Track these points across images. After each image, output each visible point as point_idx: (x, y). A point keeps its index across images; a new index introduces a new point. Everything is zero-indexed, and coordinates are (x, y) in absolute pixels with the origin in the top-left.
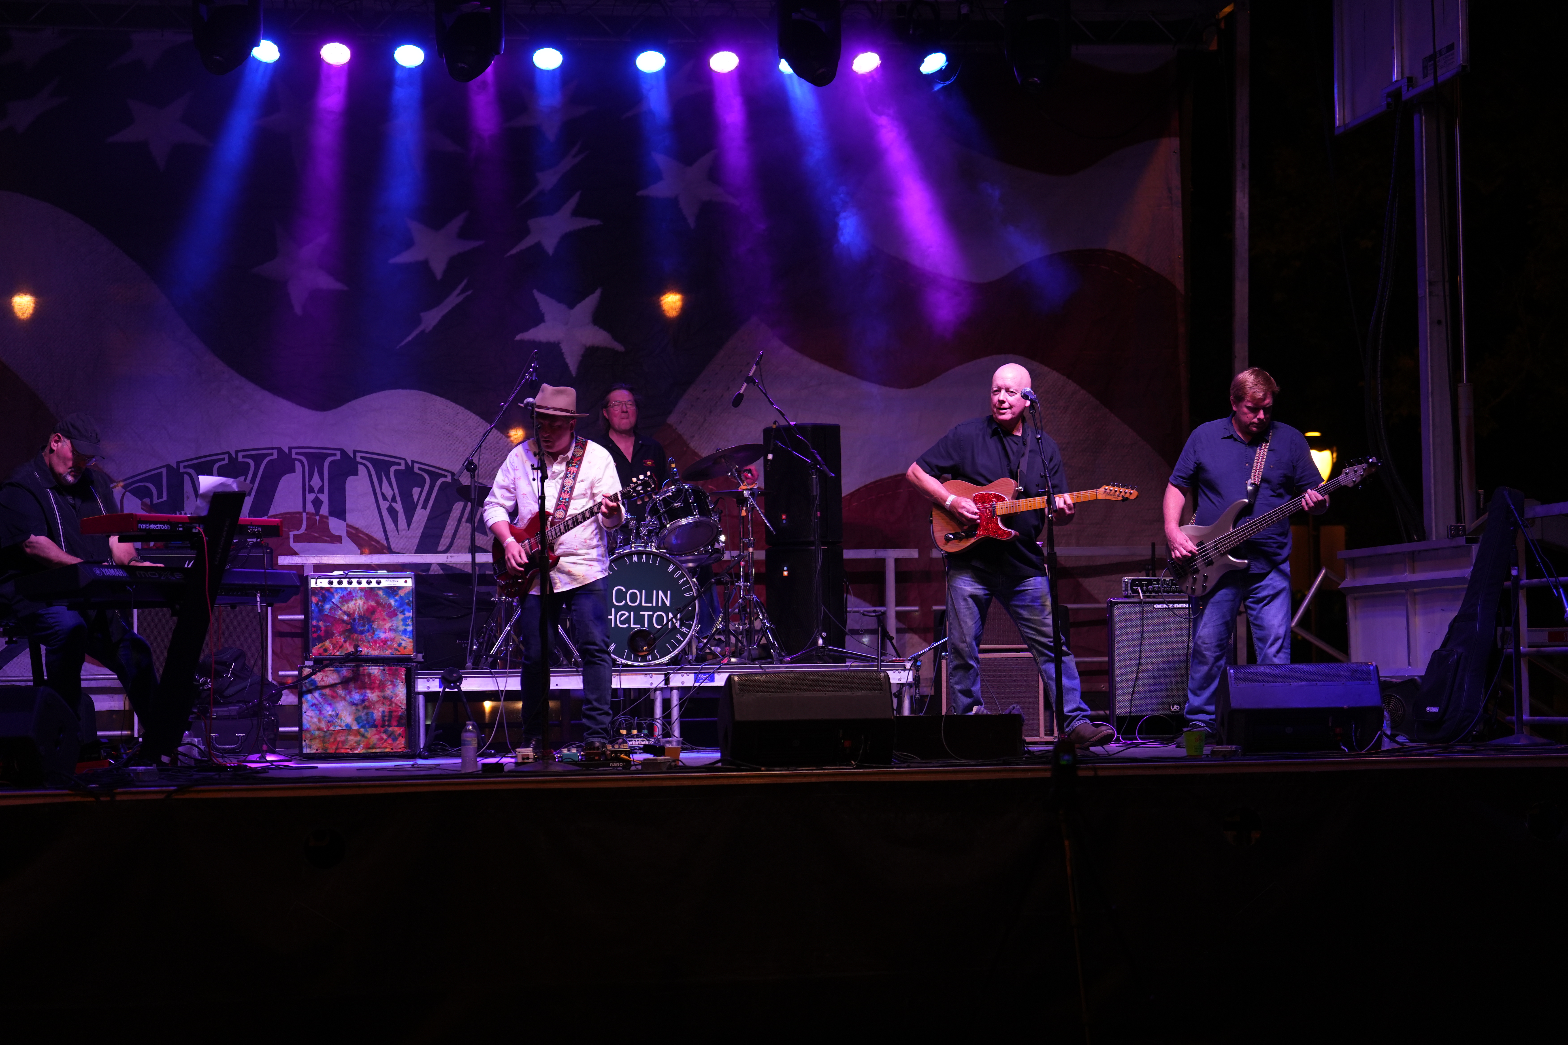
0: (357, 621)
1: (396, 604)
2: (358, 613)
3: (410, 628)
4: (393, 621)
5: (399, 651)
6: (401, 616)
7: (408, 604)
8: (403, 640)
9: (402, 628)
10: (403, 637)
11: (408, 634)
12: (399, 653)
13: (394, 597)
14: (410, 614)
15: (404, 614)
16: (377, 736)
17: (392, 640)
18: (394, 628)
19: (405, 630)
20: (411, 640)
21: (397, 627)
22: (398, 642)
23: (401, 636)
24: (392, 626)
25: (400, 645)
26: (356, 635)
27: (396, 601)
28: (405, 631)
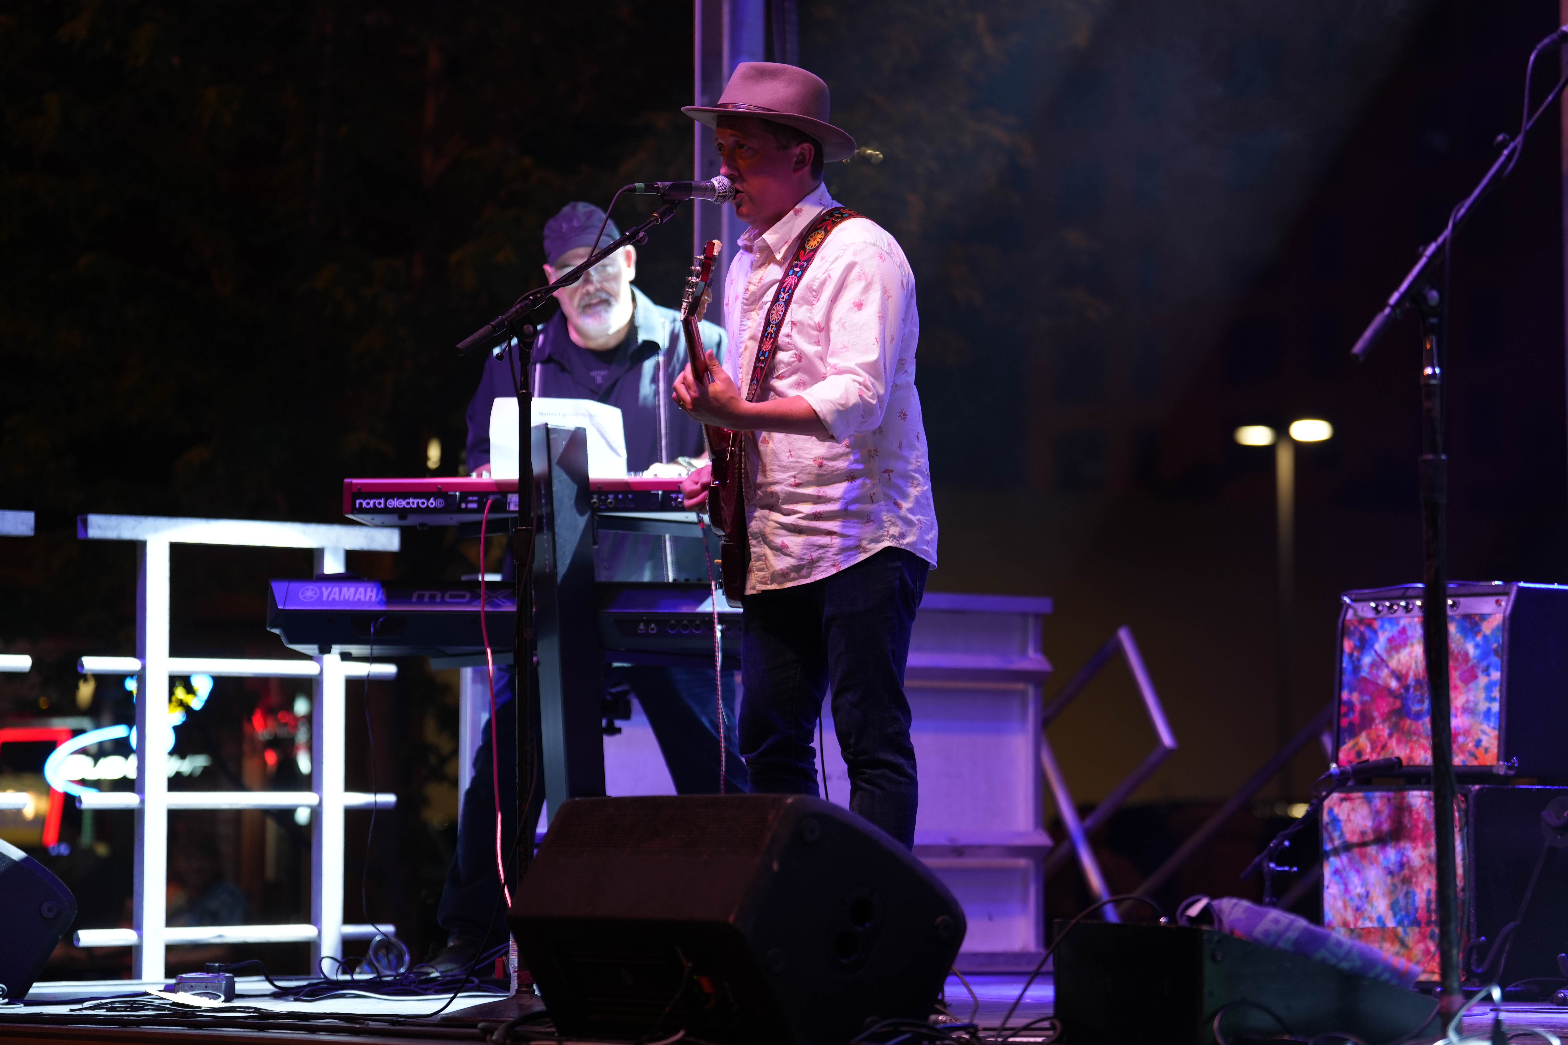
0: (1411, 690)
1: (1478, 652)
2: (1415, 675)
3: (1496, 707)
4: (1469, 690)
5: (1476, 758)
6: (1483, 680)
7: (1496, 652)
8: (1484, 732)
9: (1483, 706)
10: (1485, 727)
11: (1493, 719)
12: (1475, 763)
13: (1473, 638)
14: (1496, 675)
15: (1489, 675)
16: (1421, 946)
17: (1467, 732)
18: (1471, 705)
19: (1489, 710)
20: (1496, 733)
21: (1476, 704)
22: (1476, 738)
23: (1481, 723)
24: (1467, 701)
25: (1478, 743)
26: (1408, 722)
27: (1477, 646)
28: (1488, 713)
